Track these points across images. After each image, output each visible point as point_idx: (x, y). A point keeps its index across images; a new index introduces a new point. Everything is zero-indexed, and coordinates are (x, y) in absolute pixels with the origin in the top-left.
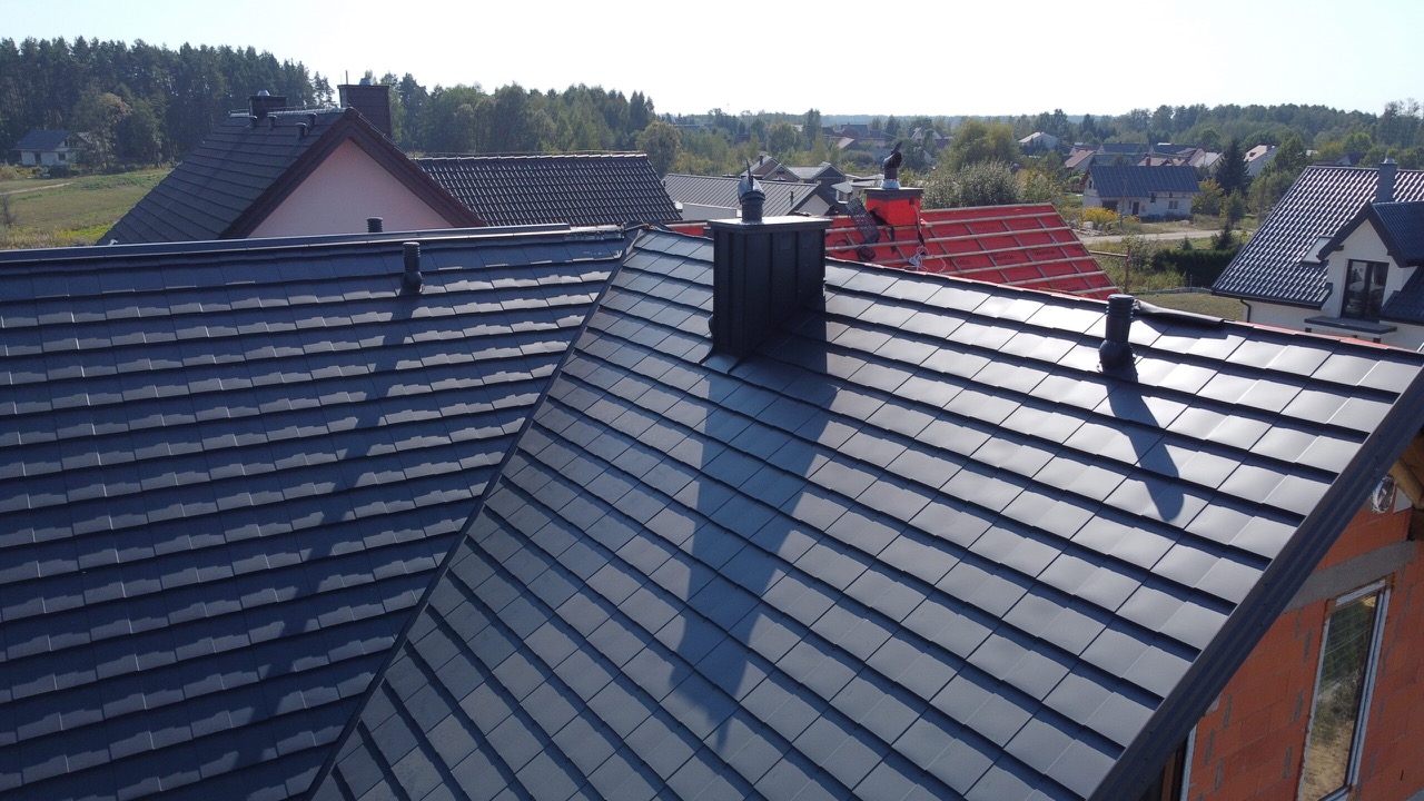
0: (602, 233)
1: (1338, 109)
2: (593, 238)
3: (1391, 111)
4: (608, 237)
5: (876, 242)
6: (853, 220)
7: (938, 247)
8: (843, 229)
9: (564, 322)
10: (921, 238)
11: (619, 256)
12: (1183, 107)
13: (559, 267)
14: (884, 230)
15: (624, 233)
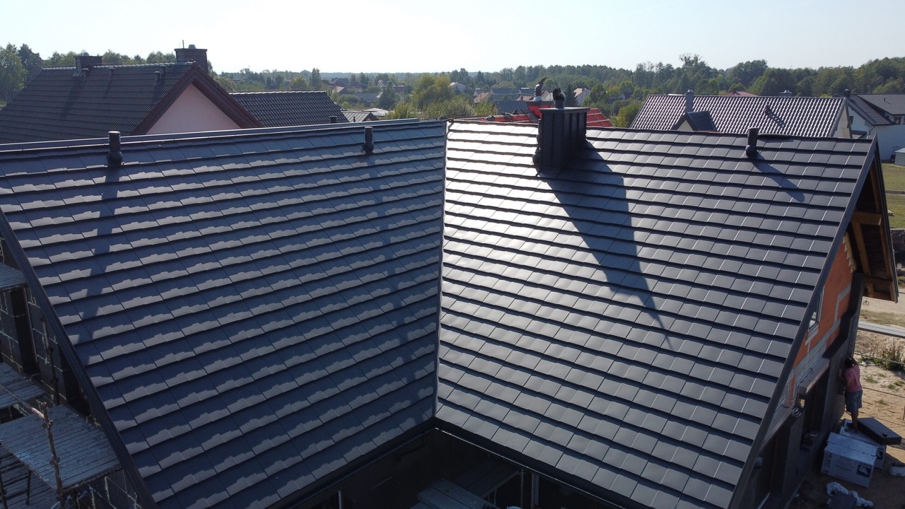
1: (613, 68)
2: (430, 125)
3: (640, 69)
4: (435, 125)
11: (444, 134)
12: (531, 67)
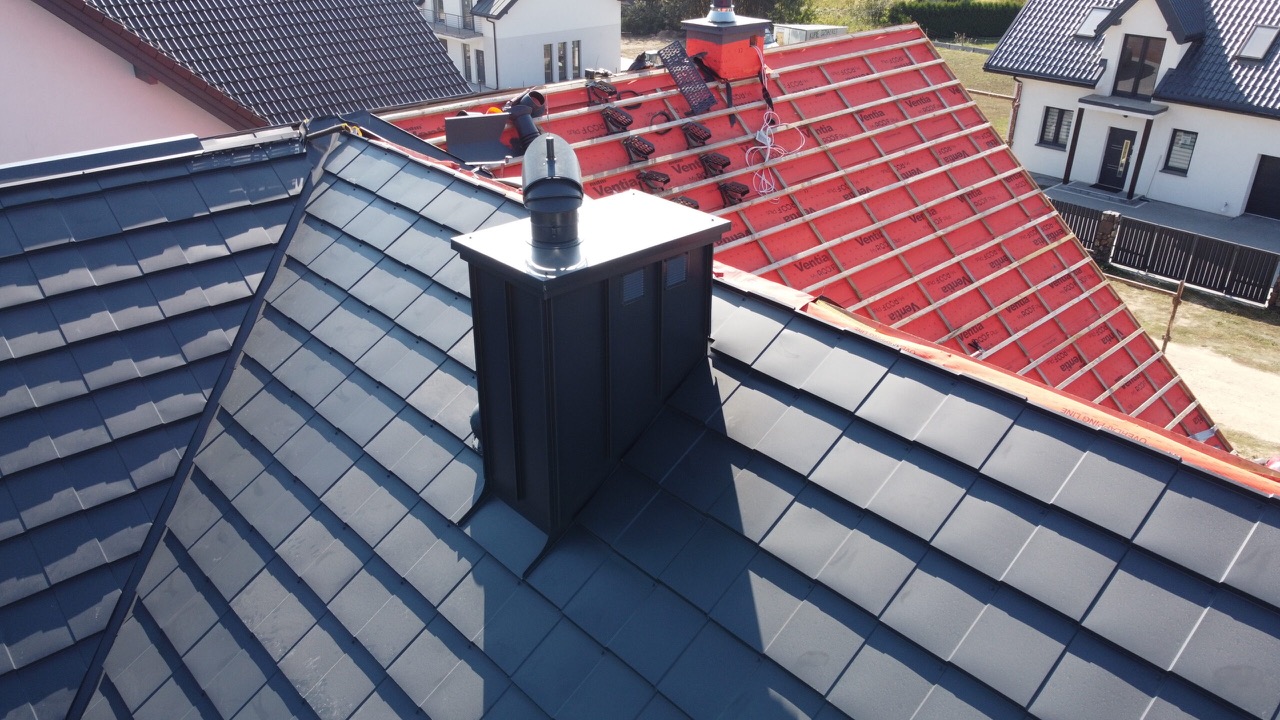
0: (264, 146)
2: (246, 159)
4: (276, 153)
5: (708, 111)
6: (672, 75)
7: (791, 110)
8: (659, 94)
9: (197, 348)
10: (767, 97)
11: (298, 189)
13: (183, 229)
14: (716, 88)
15: (306, 141)
